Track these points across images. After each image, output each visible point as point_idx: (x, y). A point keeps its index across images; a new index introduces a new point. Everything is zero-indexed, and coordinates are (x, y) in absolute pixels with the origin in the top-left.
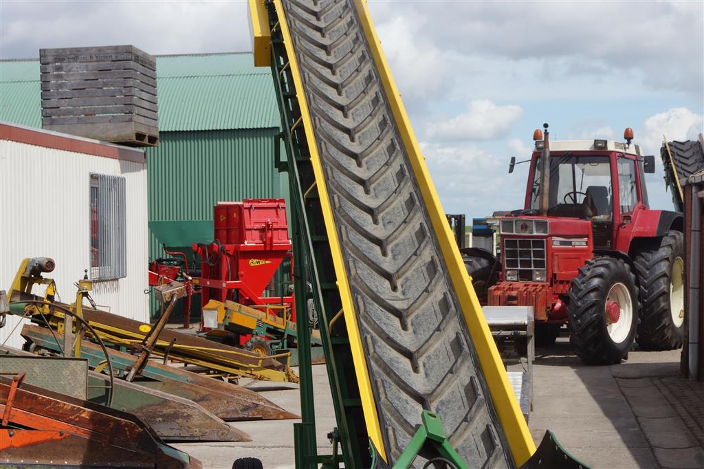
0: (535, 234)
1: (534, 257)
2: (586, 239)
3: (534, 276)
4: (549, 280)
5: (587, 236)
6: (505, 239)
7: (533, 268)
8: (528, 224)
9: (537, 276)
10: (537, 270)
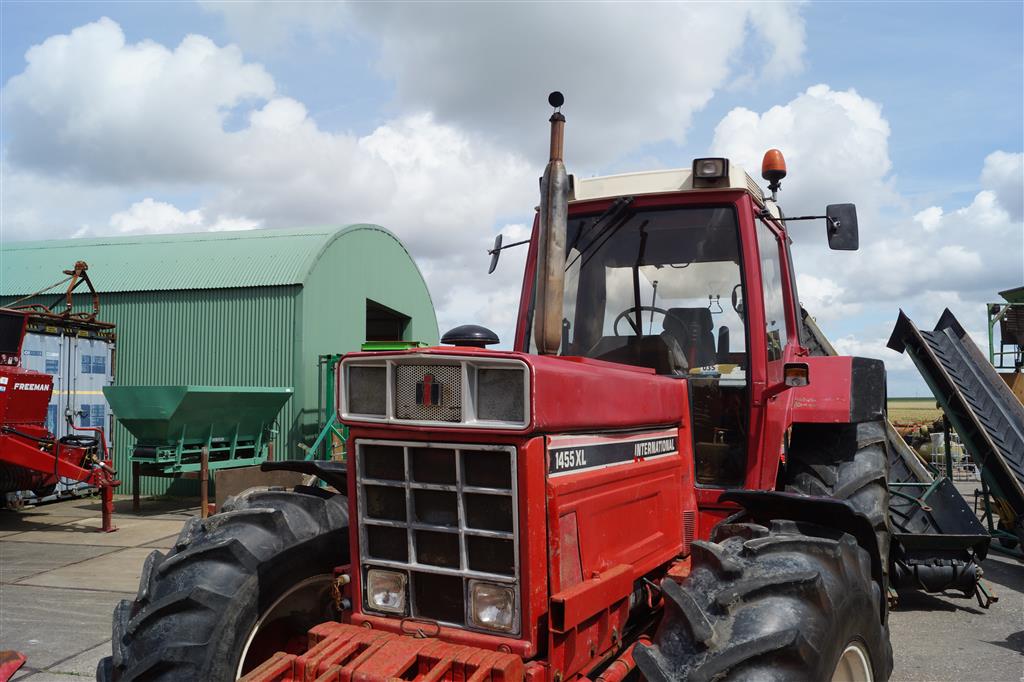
0: (471, 422)
1: (469, 525)
2: (673, 432)
3: (470, 606)
4: (534, 629)
5: (677, 424)
6: (359, 441)
7: (465, 571)
8: (442, 377)
9: (483, 604)
10: (484, 582)
